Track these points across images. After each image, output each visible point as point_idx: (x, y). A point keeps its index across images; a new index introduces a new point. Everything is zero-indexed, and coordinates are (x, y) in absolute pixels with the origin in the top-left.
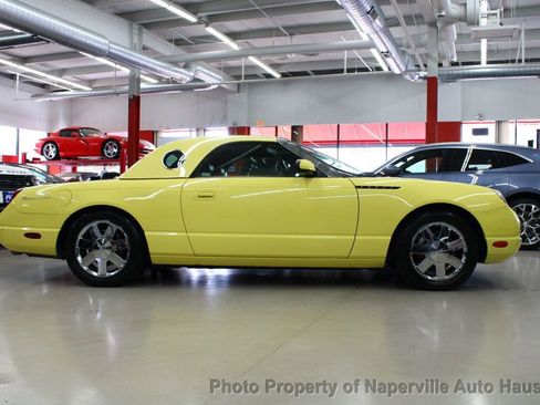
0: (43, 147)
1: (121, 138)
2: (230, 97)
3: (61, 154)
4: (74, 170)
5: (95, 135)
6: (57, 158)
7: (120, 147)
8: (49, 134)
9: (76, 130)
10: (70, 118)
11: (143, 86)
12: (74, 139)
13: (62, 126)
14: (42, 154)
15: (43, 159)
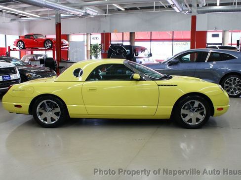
0: (17, 43)
1: (53, 39)
2: (102, 19)
3: (26, 46)
4: (32, 53)
5: (41, 38)
6: (24, 48)
7: (52, 43)
8: (20, 37)
9: (32, 35)
10: (29, 29)
11: (62, 15)
12: (31, 40)
13: (25, 33)
14: (17, 46)
15: (18, 48)
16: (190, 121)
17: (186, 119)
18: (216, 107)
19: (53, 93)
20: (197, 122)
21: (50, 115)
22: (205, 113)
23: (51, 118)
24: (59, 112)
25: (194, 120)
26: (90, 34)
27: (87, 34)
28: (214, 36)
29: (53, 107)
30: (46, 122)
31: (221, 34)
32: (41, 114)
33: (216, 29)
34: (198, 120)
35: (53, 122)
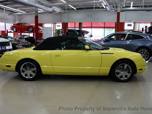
0: (12, 28)
1: (33, 26)
2: (62, 15)
3: (17, 30)
4: (21, 34)
5: (26, 25)
7: (33, 29)
8: (14, 24)
9: (21, 24)
10: (20, 20)
11: (39, 12)
12: (21, 26)
13: (17, 22)
14: (12, 30)
16: (121, 77)
17: (119, 76)
18: (138, 68)
19: (32, 57)
20: (126, 77)
21: (29, 73)
22: (131, 72)
23: (30, 74)
24: (35, 71)
25: (124, 76)
26: (56, 24)
27: (54, 23)
28: (129, 25)
29: (31, 67)
30: (27, 77)
31: (133, 24)
32: (23, 71)
33: (130, 21)
34: (126, 76)
35: (31, 77)
